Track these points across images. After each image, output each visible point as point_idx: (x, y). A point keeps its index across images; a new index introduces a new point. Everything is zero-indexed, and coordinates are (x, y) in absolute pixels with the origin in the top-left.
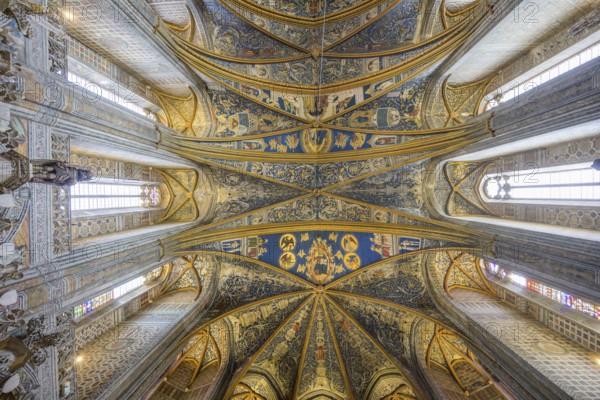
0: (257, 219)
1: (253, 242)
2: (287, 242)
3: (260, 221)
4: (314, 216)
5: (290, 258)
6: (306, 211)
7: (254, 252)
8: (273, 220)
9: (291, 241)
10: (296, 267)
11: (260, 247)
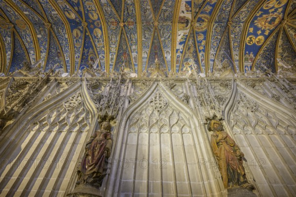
0: (236, 57)
1: (247, 59)
2: (251, 40)
3: (237, 55)
4: (242, 24)
5: (259, 39)
6: (237, 29)
7: (251, 59)
8: (237, 48)
9: (251, 38)
10: (265, 36)
11: (249, 56)
